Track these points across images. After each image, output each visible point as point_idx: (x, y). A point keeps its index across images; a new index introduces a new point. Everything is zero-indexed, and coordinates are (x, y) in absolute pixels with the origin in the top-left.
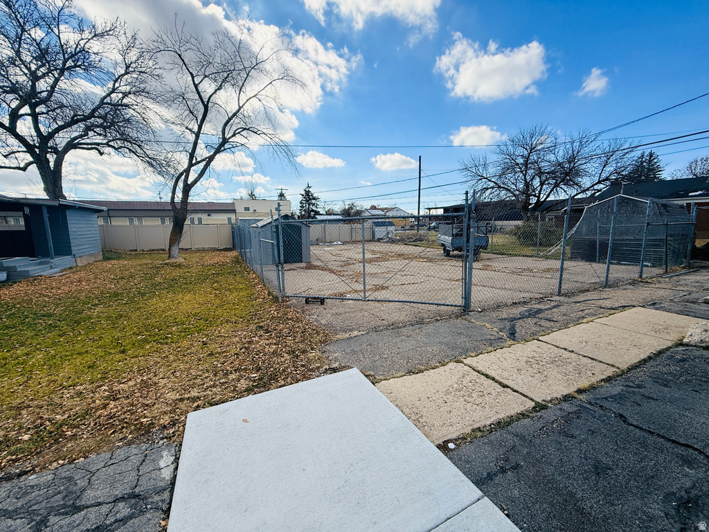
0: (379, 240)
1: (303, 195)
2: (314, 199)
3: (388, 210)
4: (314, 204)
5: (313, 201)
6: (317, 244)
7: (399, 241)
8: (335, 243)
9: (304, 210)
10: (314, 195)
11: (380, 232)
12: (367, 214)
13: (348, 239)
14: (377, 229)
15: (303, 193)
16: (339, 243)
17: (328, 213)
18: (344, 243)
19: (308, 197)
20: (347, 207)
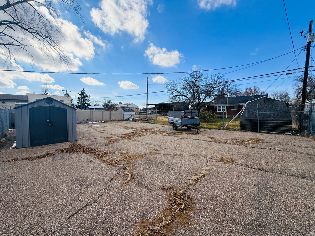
0: (127, 120)
1: (80, 94)
2: (87, 97)
3: (128, 104)
4: (87, 100)
5: (86, 98)
6: (87, 123)
7: (138, 120)
8: (100, 122)
9: (81, 103)
10: (87, 95)
11: (127, 115)
12: (117, 106)
13: (108, 119)
14: (125, 114)
15: (80, 93)
16: (103, 122)
17: (96, 105)
18: (106, 122)
19: (83, 95)
20: (107, 102)
